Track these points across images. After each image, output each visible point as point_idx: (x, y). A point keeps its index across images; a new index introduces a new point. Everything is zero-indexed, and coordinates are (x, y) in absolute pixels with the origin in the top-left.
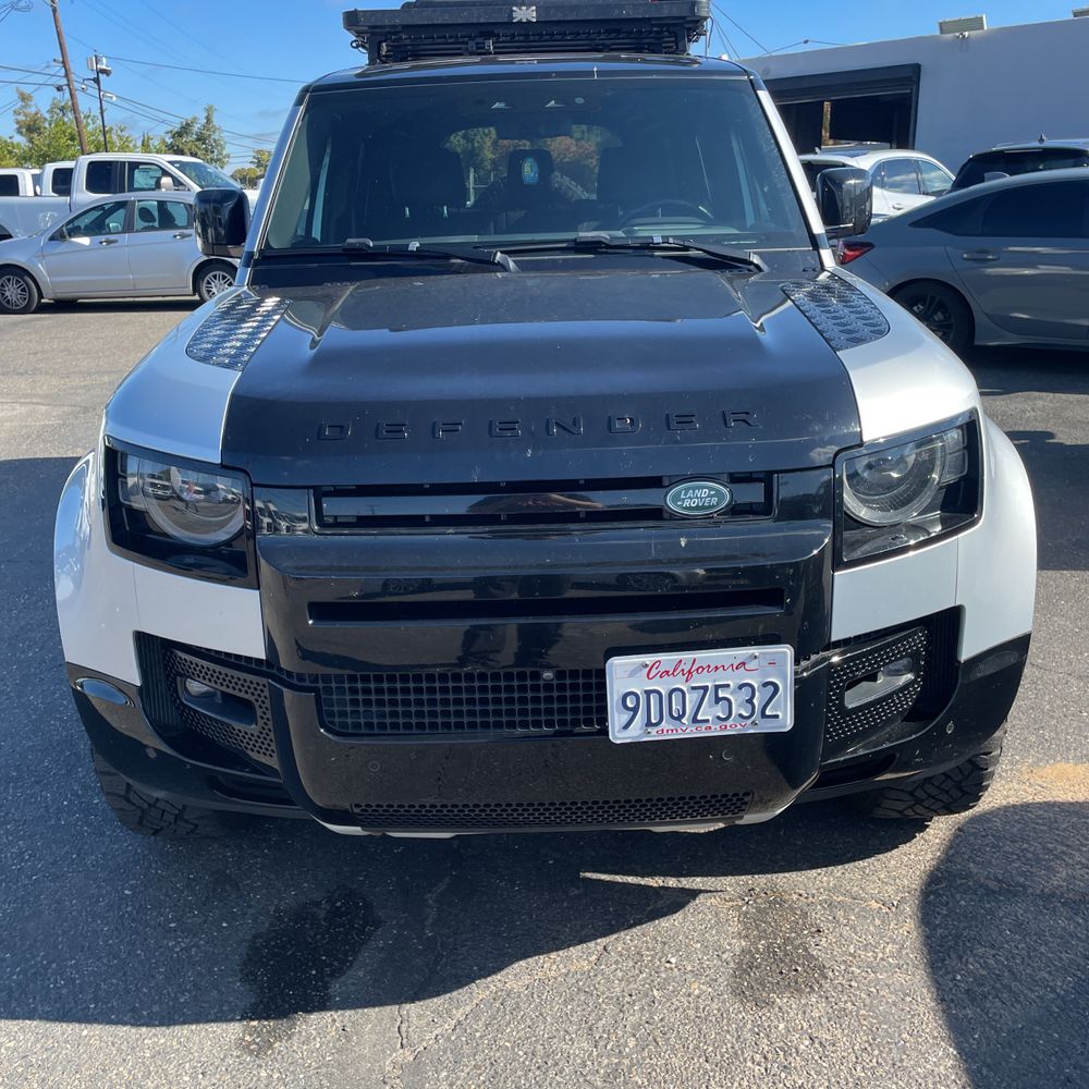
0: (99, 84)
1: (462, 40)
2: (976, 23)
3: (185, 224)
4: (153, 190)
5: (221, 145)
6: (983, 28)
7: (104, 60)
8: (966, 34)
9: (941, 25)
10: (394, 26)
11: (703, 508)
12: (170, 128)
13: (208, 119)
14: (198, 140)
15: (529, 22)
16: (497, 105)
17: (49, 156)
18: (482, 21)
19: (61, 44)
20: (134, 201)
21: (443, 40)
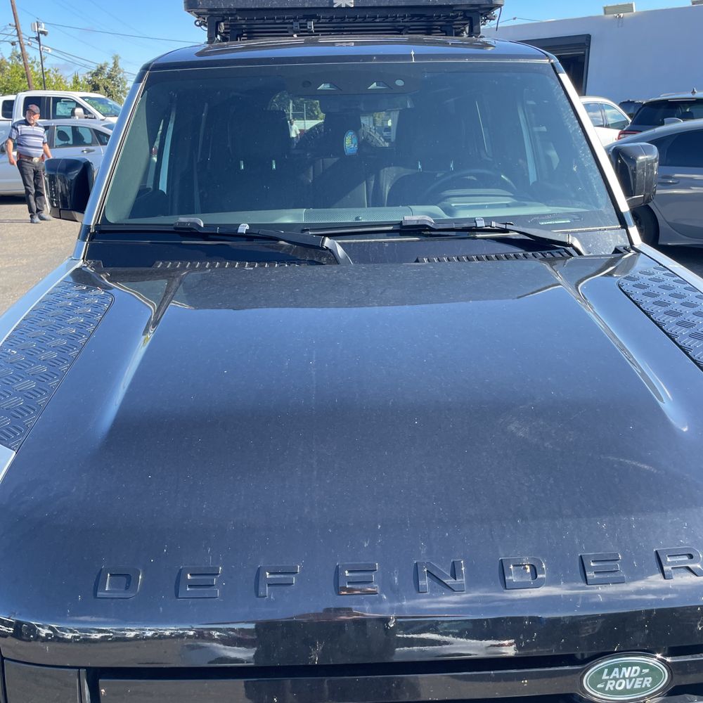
0: (39, 41)
1: (287, 21)
2: (629, 8)
3: (90, 142)
4: (69, 117)
5: (124, 82)
6: (633, 11)
7: (43, 25)
8: (622, 15)
9: (605, 9)
10: (230, 9)
11: (632, 691)
12: (89, 70)
13: (115, 64)
14: (109, 78)
15: (347, 8)
16: (322, 87)
17: (8, 89)
18: (306, 5)
19: (14, 14)
20: (54, 127)
21: (272, 21)
